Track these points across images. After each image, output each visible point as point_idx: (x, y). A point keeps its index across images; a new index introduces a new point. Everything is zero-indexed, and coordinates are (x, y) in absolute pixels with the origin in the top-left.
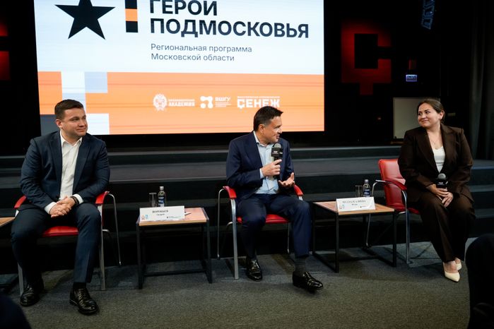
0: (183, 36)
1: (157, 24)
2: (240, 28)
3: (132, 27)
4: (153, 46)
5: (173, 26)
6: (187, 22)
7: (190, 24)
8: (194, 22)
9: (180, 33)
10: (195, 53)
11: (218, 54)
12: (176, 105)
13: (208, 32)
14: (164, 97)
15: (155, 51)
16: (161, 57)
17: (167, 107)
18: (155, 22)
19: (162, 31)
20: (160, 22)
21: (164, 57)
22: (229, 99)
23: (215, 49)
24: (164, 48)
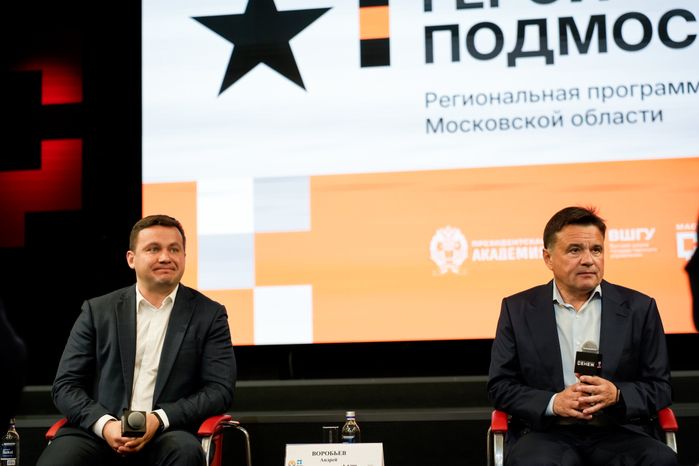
0: (511, 63)
1: (442, 39)
2: (678, 29)
3: (375, 53)
4: (431, 97)
5: (485, 41)
6: (522, 25)
7: (532, 32)
8: (542, 24)
9: (503, 57)
10: (547, 108)
11: (615, 105)
12: (494, 255)
13: (583, 48)
14: (458, 236)
15: (435, 112)
16: (452, 127)
17: (468, 262)
18: (436, 35)
19: (456, 57)
20: (448, 34)
21: (459, 126)
22: (650, 234)
23: (603, 93)
24: (459, 101)
